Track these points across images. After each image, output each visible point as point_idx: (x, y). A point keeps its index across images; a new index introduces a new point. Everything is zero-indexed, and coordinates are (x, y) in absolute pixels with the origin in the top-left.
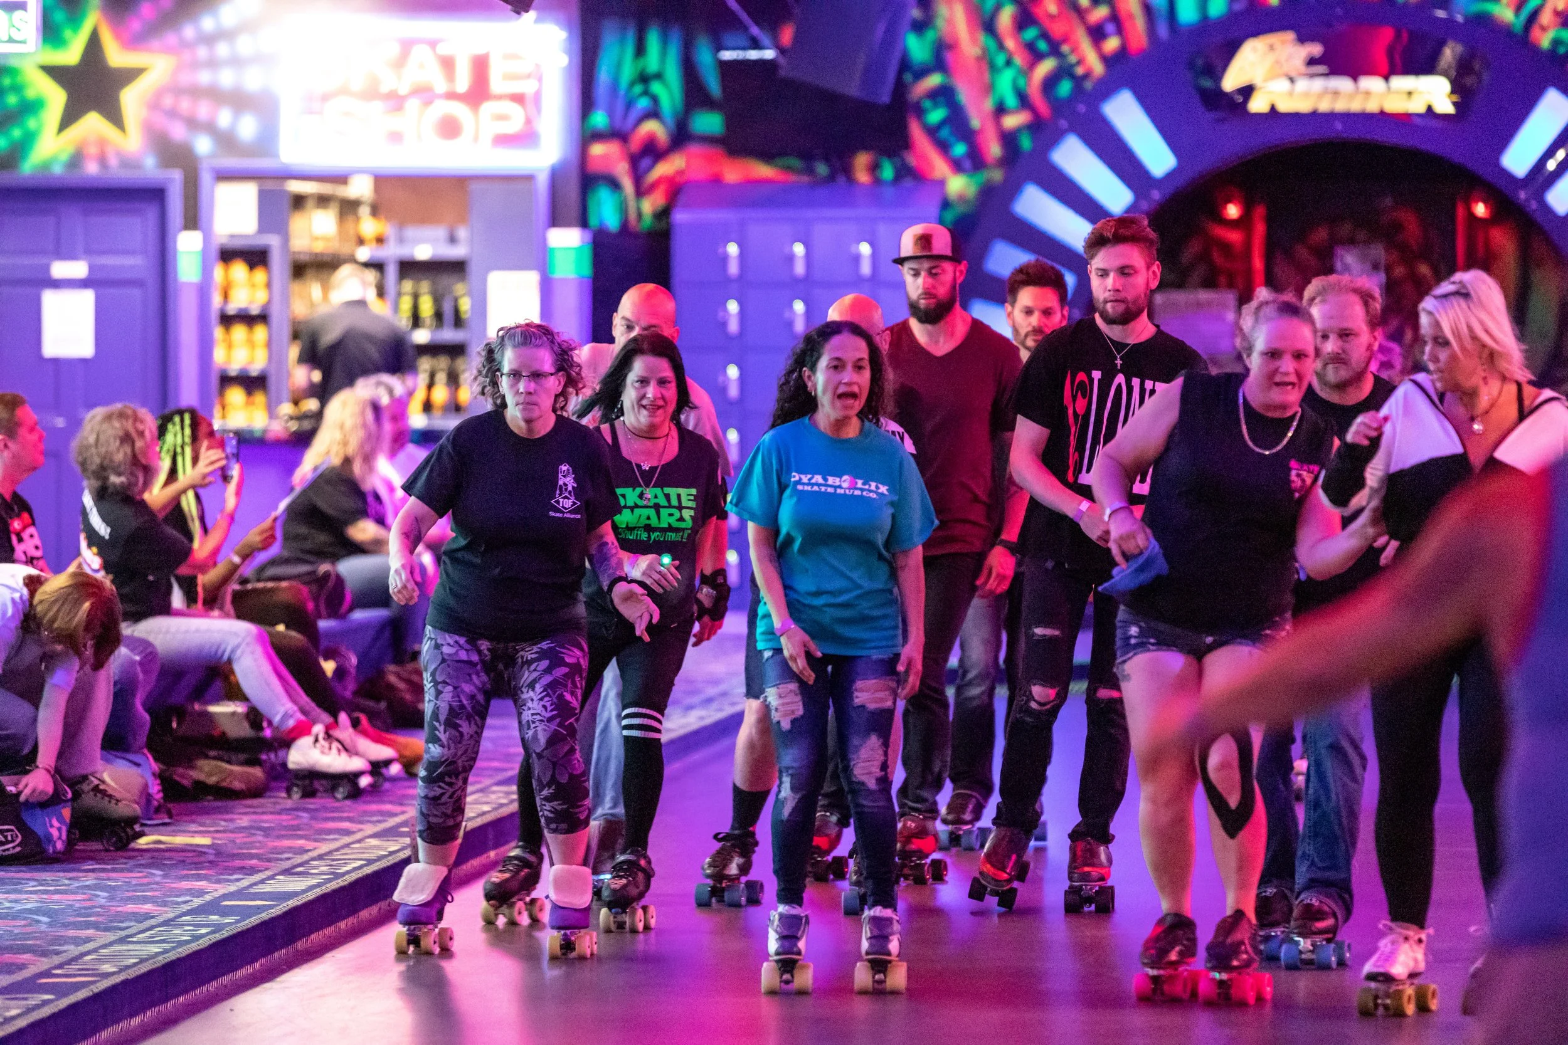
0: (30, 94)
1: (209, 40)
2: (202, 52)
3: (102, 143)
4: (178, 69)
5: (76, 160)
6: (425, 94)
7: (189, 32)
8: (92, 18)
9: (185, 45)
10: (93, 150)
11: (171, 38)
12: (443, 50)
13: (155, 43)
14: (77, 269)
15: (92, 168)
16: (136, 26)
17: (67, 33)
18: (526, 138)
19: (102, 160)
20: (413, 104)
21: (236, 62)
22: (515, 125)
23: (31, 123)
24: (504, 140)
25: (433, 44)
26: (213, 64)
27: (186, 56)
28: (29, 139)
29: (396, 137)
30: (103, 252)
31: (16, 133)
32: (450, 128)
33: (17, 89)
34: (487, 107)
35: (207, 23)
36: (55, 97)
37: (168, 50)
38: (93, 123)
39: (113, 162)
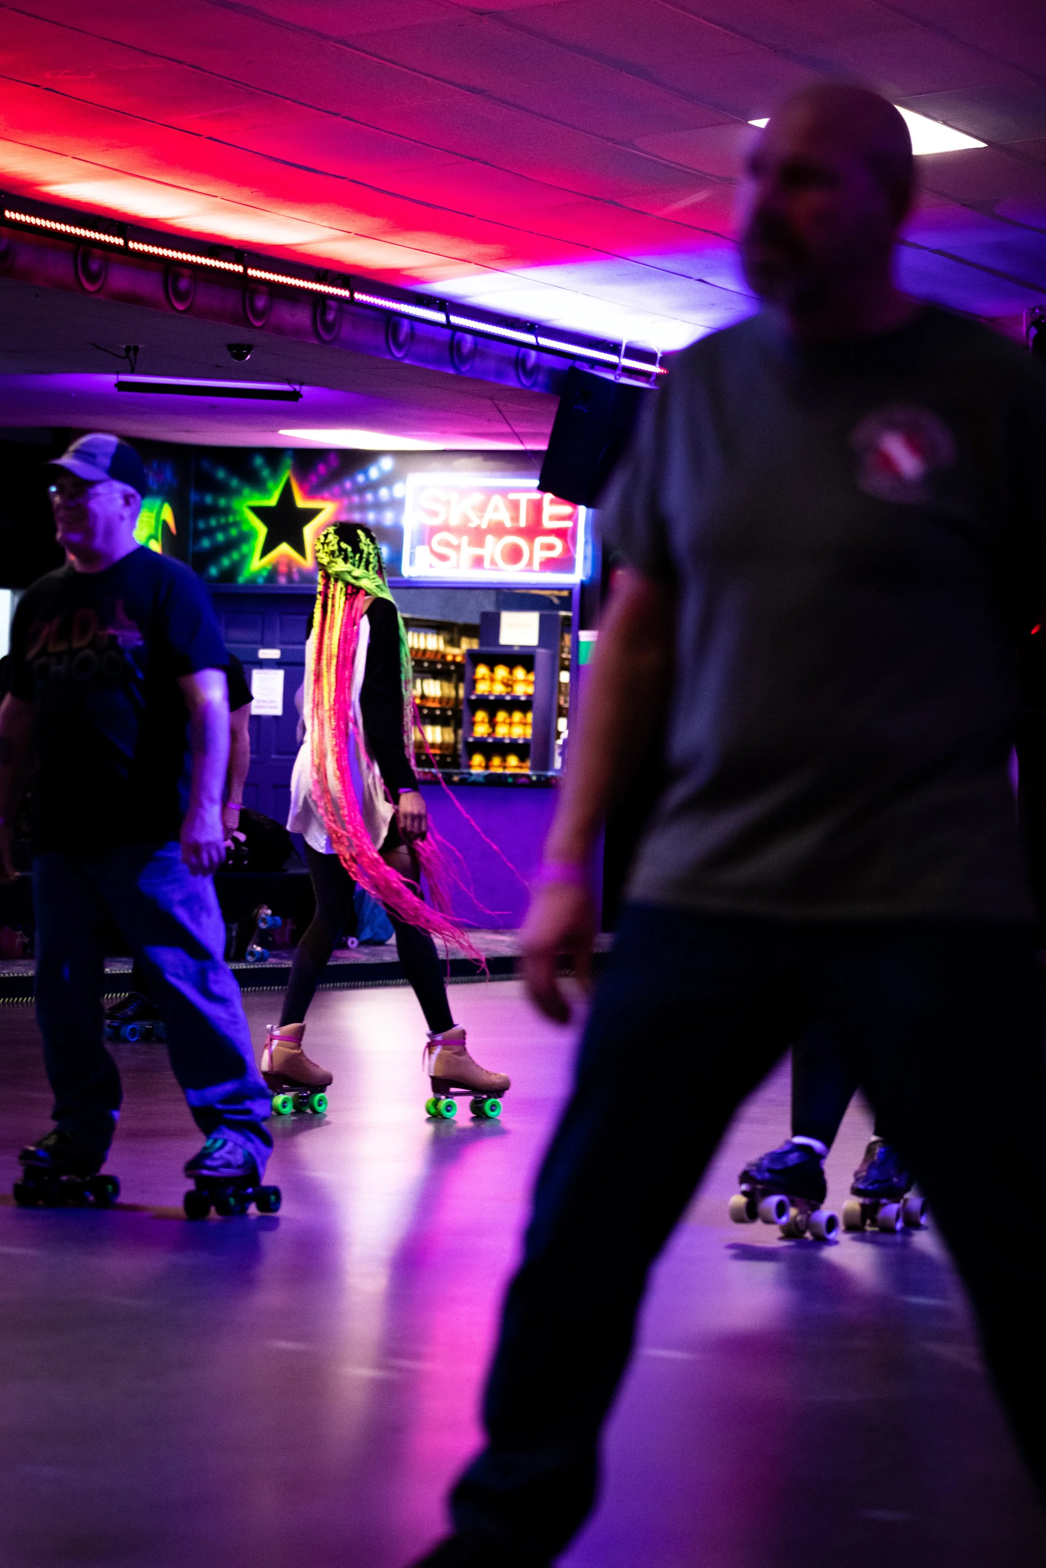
0: (245, 528)
1: (361, 490)
2: (356, 499)
3: (290, 563)
4: (338, 512)
5: (273, 573)
6: (499, 530)
7: (348, 485)
8: (286, 474)
9: (346, 494)
10: (283, 568)
11: (336, 488)
12: (512, 496)
13: (326, 495)
14: (274, 654)
15: (283, 581)
16: (314, 480)
17: (270, 484)
18: (565, 563)
19: (289, 575)
20: (490, 539)
21: (378, 506)
22: (556, 553)
23: (245, 549)
24: (549, 565)
25: (504, 492)
26: (363, 507)
27: (346, 501)
28: (244, 559)
29: (478, 562)
30: (288, 643)
31: (235, 556)
32: (515, 555)
33: (236, 524)
34: (540, 540)
35: (361, 478)
36: (261, 530)
37: (333, 498)
38: (284, 549)
39: (296, 577)
